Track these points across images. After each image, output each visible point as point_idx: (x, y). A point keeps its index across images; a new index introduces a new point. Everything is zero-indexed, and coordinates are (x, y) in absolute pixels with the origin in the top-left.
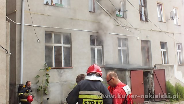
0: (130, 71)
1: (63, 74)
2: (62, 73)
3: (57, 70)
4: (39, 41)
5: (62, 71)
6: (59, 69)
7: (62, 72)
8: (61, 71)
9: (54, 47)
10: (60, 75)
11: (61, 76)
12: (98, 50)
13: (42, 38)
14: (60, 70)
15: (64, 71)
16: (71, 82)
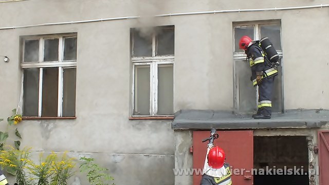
1: (51, 133)
2: (50, 131)
3: (40, 122)
4: (6, 60)
5: (51, 124)
6: (43, 121)
7: (49, 128)
8: (48, 125)
9: (41, 70)
10: (46, 135)
11: (47, 138)
12: (160, 67)
13: (13, 50)
14: (45, 123)
15: (55, 127)
16: (70, 155)
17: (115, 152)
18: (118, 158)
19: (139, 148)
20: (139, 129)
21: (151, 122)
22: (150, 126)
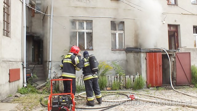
0: (146, 52)
4: (64, 28)
9: (78, 32)
12: (119, 34)
13: (68, 25)
17: (107, 61)
18: (109, 63)
19: (115, 59)
20: (115, 53)
21: (118, 51)
22: (118, 52)
